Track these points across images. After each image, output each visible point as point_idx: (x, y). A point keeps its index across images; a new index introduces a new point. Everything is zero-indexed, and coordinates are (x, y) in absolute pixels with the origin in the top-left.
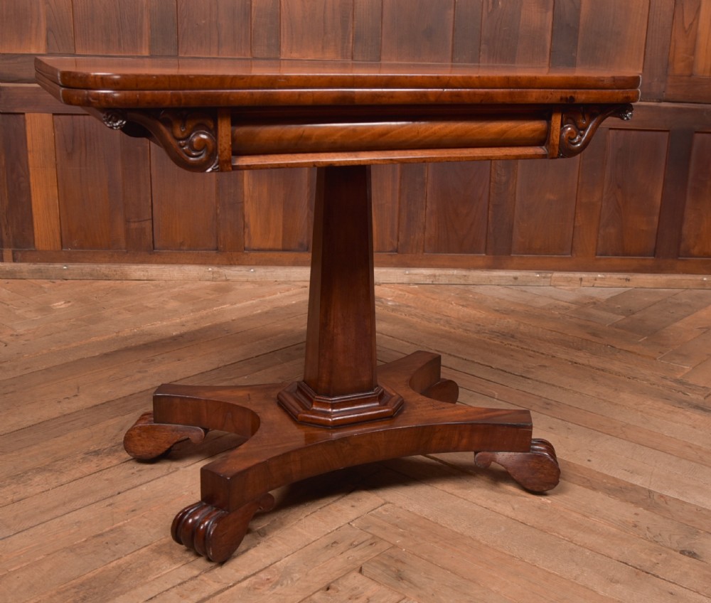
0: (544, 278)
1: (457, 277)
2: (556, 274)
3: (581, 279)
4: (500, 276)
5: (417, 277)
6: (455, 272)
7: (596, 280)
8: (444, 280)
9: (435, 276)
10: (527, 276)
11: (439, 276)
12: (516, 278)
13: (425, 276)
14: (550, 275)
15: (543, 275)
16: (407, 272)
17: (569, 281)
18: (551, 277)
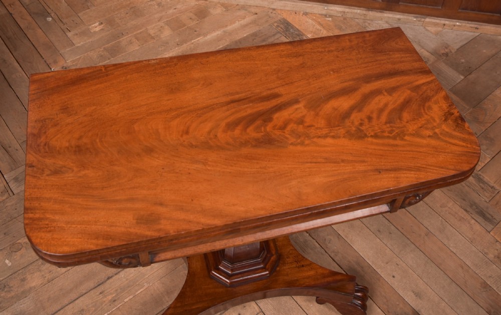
0: (419, 21)
1: (359, 14)
2: (428, 20)
3: (444, 25)
4: (388, 17)
5: (332, 12)
6: (358, 11)
7: (454, 26)
8: (349, 16)
9: (344, 12)
10: (407, 19)
11: (347, 12)
12: (399, 19)
13: (337, 12)
14: (423, 20)
15: (419, 19)
16: (326, 8)
17: (436, 25)
18: (423, 21)
